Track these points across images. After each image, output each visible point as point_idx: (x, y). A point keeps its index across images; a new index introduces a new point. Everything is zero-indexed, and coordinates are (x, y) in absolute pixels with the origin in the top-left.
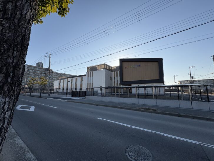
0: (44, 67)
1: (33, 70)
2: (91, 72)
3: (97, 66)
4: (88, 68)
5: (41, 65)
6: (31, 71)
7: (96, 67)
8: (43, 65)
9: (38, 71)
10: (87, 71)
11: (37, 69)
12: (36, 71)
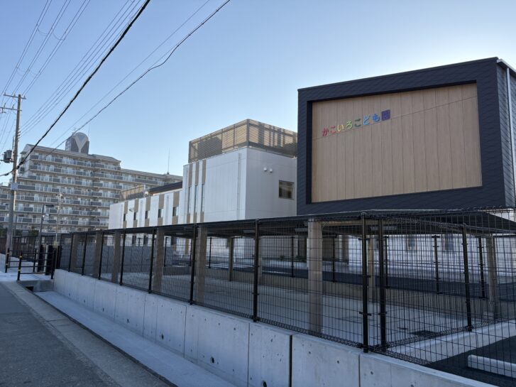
0: (90, 152)
1: (48, 164)
2: (201, 163)
3: (223, 132)
4: (191, 144)
5: (80, 146)
6: (42, 167)
7: (219, 137)
8: (87, 144)
9: (67, 166)
10: (190, 160)
11: (65, 160)
12: (63, 168)
